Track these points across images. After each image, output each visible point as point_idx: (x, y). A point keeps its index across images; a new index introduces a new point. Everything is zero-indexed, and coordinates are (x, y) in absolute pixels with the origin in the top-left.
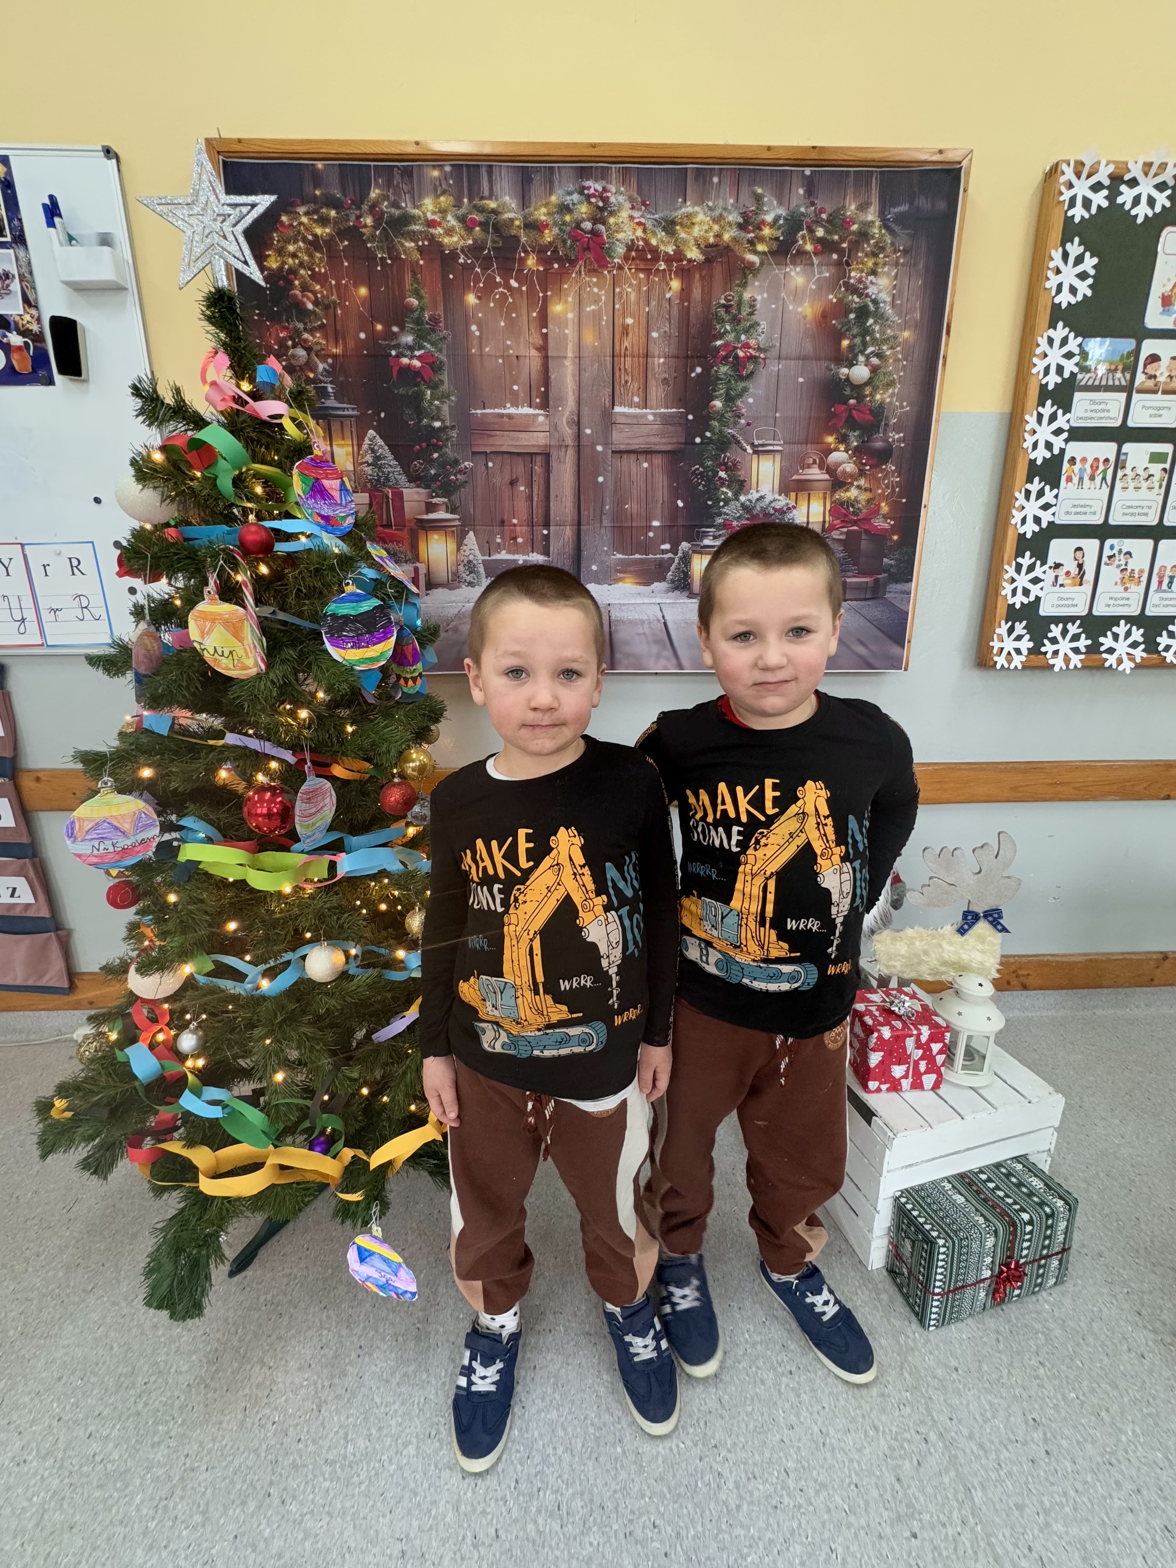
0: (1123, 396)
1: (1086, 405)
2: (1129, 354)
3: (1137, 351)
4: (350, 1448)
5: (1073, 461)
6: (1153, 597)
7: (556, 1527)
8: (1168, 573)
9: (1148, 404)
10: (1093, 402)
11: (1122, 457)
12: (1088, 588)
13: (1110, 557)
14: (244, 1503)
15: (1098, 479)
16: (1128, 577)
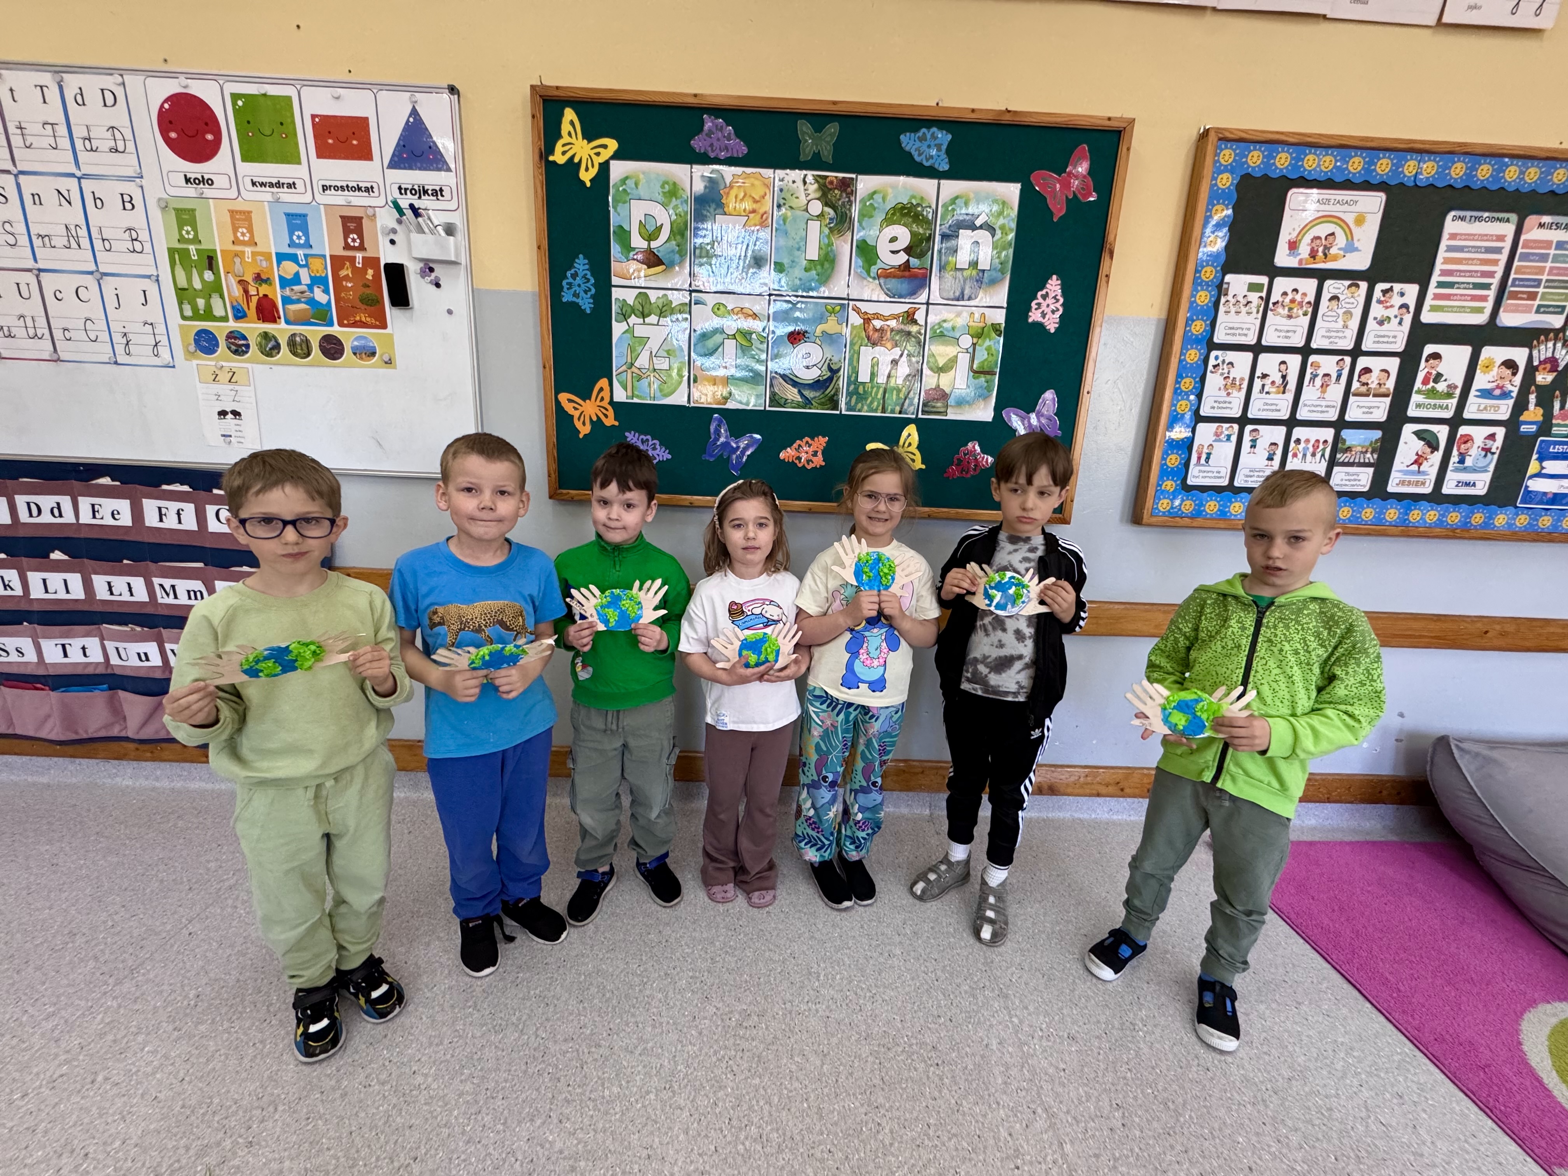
4: (607, 1093)
7: (759, 1148)
14: (532, 1120)
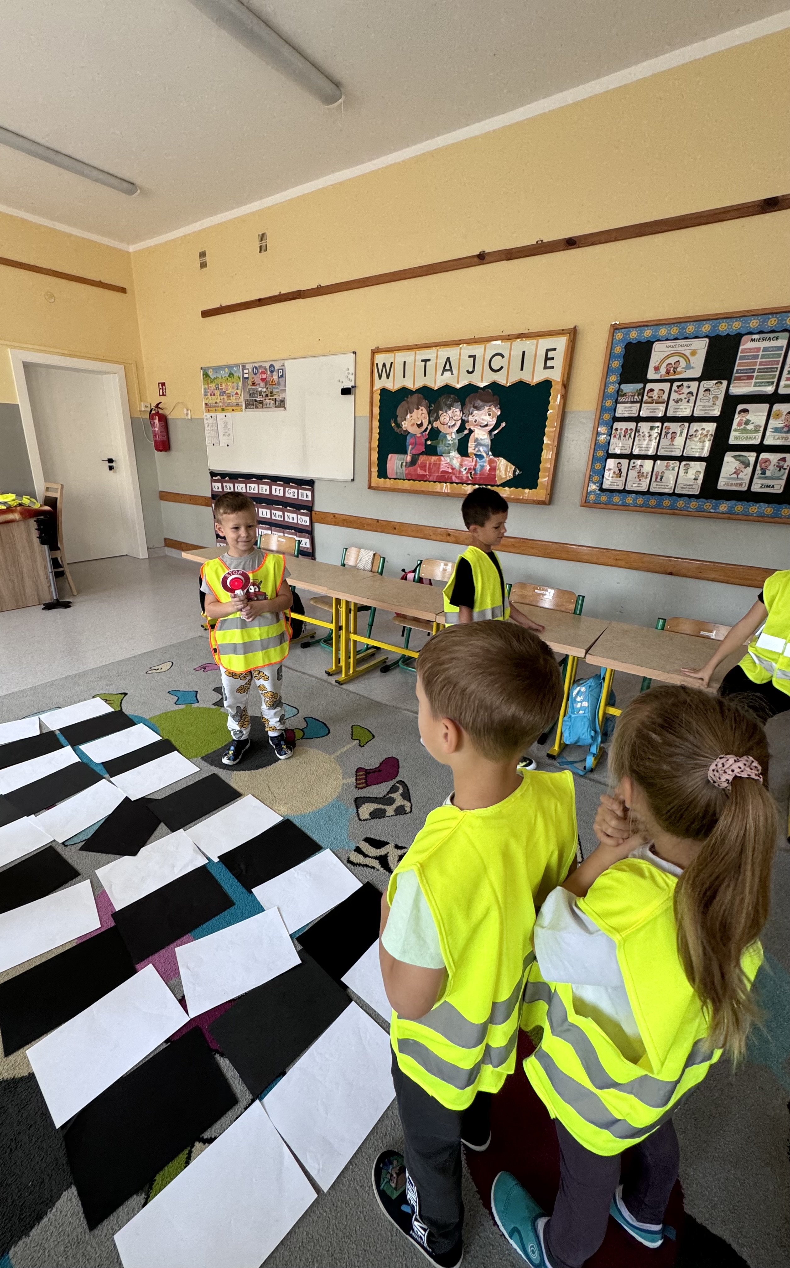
0: (638, 405)
1: (623, 409)
2: (640, 390)
3: (644, 388)
5: (616, 429)
6: (654, 484)
8: (660, 474)
9: (649, 408)
10: (625, 407)
11: (638, 428)
12: (623, 479)
13: (633, 467)
15: (627, 437)
16: (640, 475)
